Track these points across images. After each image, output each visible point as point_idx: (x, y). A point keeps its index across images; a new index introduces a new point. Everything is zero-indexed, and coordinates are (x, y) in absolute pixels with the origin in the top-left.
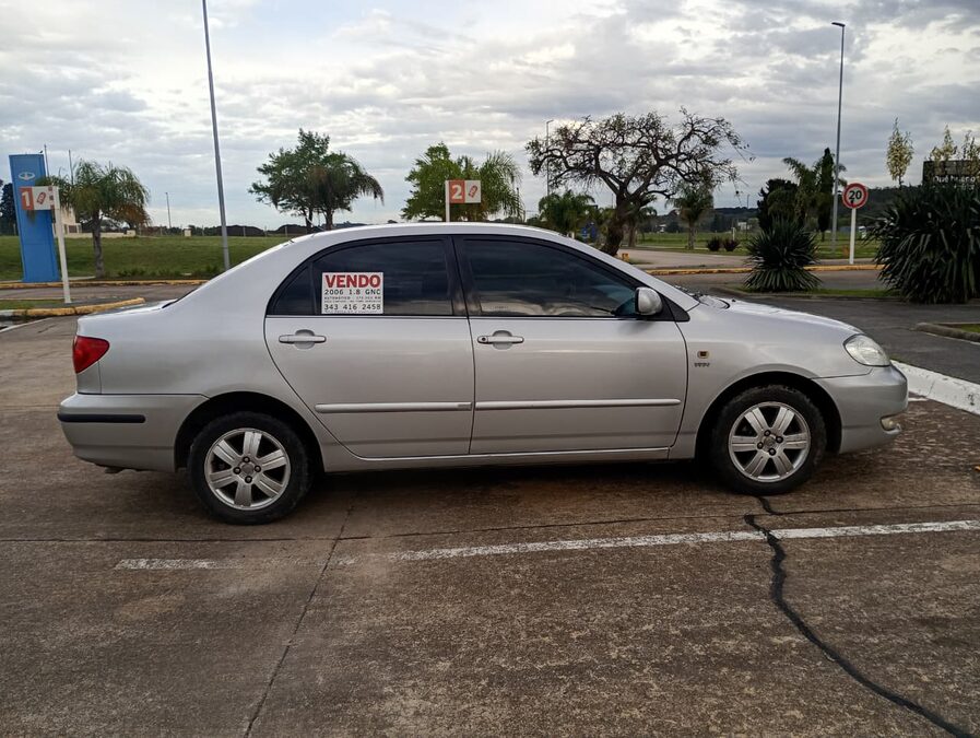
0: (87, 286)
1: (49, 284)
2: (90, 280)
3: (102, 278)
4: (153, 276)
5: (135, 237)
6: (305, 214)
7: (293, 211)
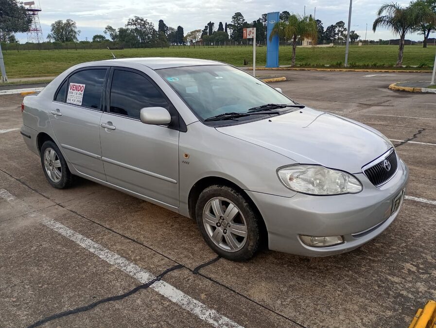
0: (286, 70)
1: (273, 69)
2: (289, 67)
3: (293, 66)
4: (313, 67)
5: (333, 47)
6: (425, 33)
7: (419, 32)
